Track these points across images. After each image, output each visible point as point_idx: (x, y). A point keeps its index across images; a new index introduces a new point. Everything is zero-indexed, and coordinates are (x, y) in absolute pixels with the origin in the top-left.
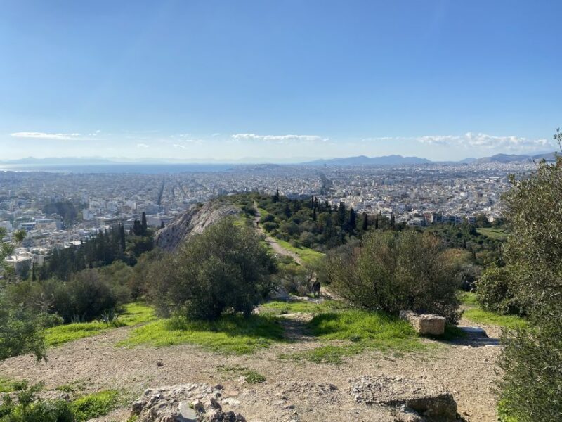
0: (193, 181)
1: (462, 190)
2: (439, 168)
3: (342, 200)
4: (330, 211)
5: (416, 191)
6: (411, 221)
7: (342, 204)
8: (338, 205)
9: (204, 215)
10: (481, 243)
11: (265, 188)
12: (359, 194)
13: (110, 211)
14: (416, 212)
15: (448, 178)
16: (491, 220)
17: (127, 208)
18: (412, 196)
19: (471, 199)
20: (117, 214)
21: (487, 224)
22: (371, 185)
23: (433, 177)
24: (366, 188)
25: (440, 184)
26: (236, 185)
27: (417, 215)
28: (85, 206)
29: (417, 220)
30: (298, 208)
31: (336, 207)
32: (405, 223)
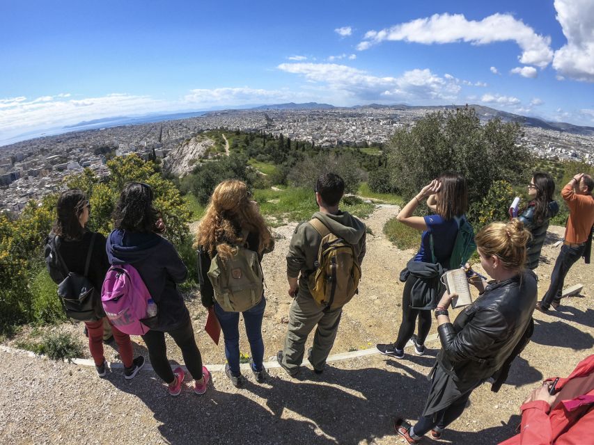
0: (181, 125)
1: (353, 125)
2: (340, 111)
3: (281, 132)
4: (274, 140)
5: (326, 125)
6: (324, 145)
7: (281, 134)
8: (279, 135)
9: (191, 147)
10: (364, 157)
11: (228, 126)
12: (291, 128)
13: (131, 150)
14: (326, 139)
15: (344, 117)
16: (370, 143)
17: (141, 147)
18: (324, 128)
19: (358, 130)
20: (136, 151)
21: (367, 146)
22: (298, 121)
23: (336, 116)
24: (296, 124)
25: (341, 121)
26: (209, 125)
27: (327, 141)
28: (116, 148)
29: (328, 144)
30: (252, 139)
31: (277, 137)
32: (320, 146)
